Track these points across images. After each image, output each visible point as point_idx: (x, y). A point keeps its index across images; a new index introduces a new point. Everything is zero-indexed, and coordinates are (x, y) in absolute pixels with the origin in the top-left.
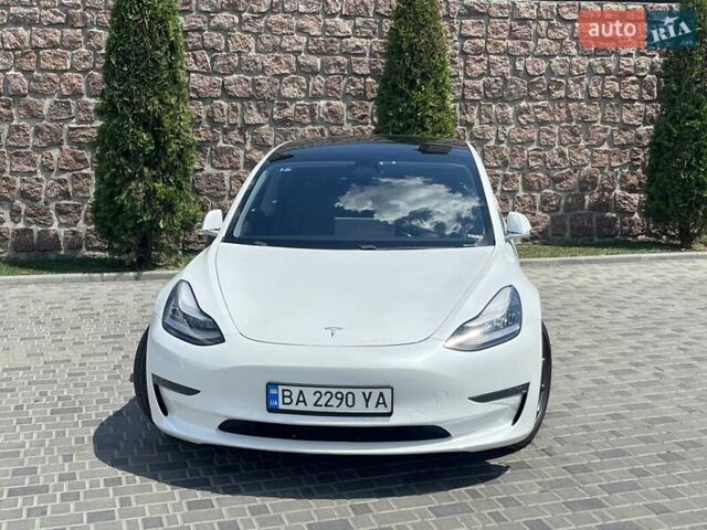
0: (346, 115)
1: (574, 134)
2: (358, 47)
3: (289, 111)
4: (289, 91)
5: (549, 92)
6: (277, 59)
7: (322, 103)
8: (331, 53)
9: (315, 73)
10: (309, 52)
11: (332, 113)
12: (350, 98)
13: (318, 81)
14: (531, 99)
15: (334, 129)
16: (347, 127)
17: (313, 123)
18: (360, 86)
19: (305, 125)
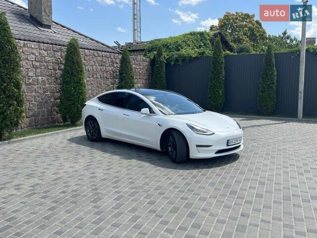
0: (47, 82)
1: (99, 88)
2: (49, 60)
3: (31, 81)
4: (31, 74)
5: (93, 76)
6: (27, 63)
7: (40, 78)
8: (42, 62)
9: (37, 68)
10: (35, 61)
11: (43, 81)
12: (47, 76)
13: (38, 70)
14: (89, 77)
15: (44, 86)
16: (47, 86)
17: (38, 84)
18: (50, 73)
19: (35, 85)
